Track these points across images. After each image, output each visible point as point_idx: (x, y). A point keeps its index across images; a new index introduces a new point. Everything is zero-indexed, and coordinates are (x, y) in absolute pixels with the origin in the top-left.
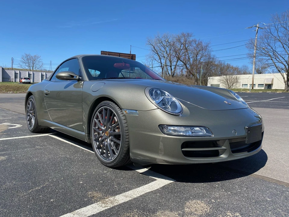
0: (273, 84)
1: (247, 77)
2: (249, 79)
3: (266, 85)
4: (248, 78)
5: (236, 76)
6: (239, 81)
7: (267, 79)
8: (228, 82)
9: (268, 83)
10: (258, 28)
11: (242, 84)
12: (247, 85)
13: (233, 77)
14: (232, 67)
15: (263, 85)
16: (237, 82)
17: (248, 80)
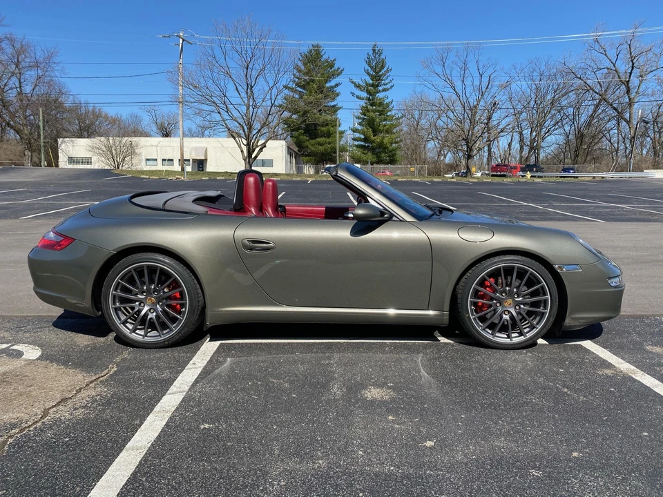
0: (206, 160)
1: (155, 143)
2: (158, 148)
3: (195, 161)
4: (157, 146)
5: (130, 139)
6: (137, 151)
7: (196, 149)
8: (112, 154)
9: (198, 158)
10: (183, 40)
11: (144, 160)
12: (156, 160)
13: (124, 141)
14: (106, 117)
15: (189, 160)
16: (133, 153)
17: (157, 151)
